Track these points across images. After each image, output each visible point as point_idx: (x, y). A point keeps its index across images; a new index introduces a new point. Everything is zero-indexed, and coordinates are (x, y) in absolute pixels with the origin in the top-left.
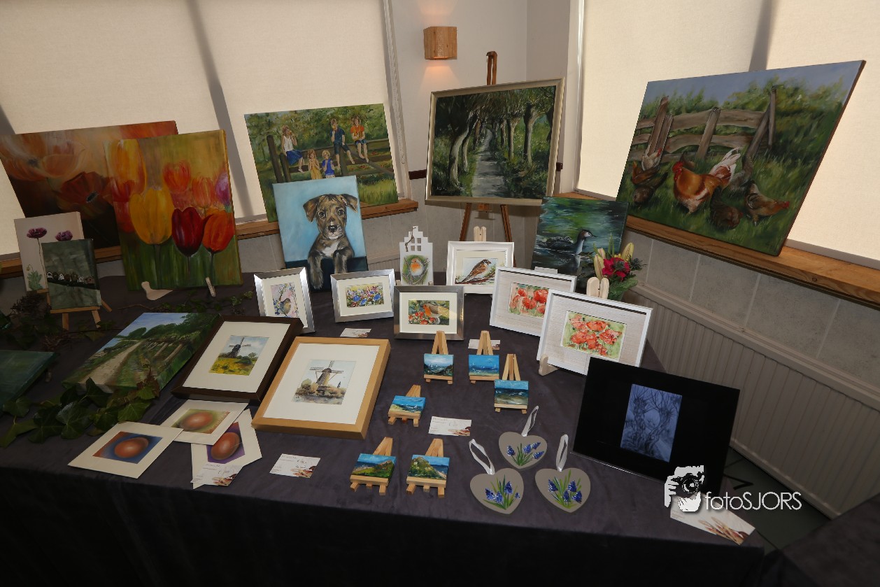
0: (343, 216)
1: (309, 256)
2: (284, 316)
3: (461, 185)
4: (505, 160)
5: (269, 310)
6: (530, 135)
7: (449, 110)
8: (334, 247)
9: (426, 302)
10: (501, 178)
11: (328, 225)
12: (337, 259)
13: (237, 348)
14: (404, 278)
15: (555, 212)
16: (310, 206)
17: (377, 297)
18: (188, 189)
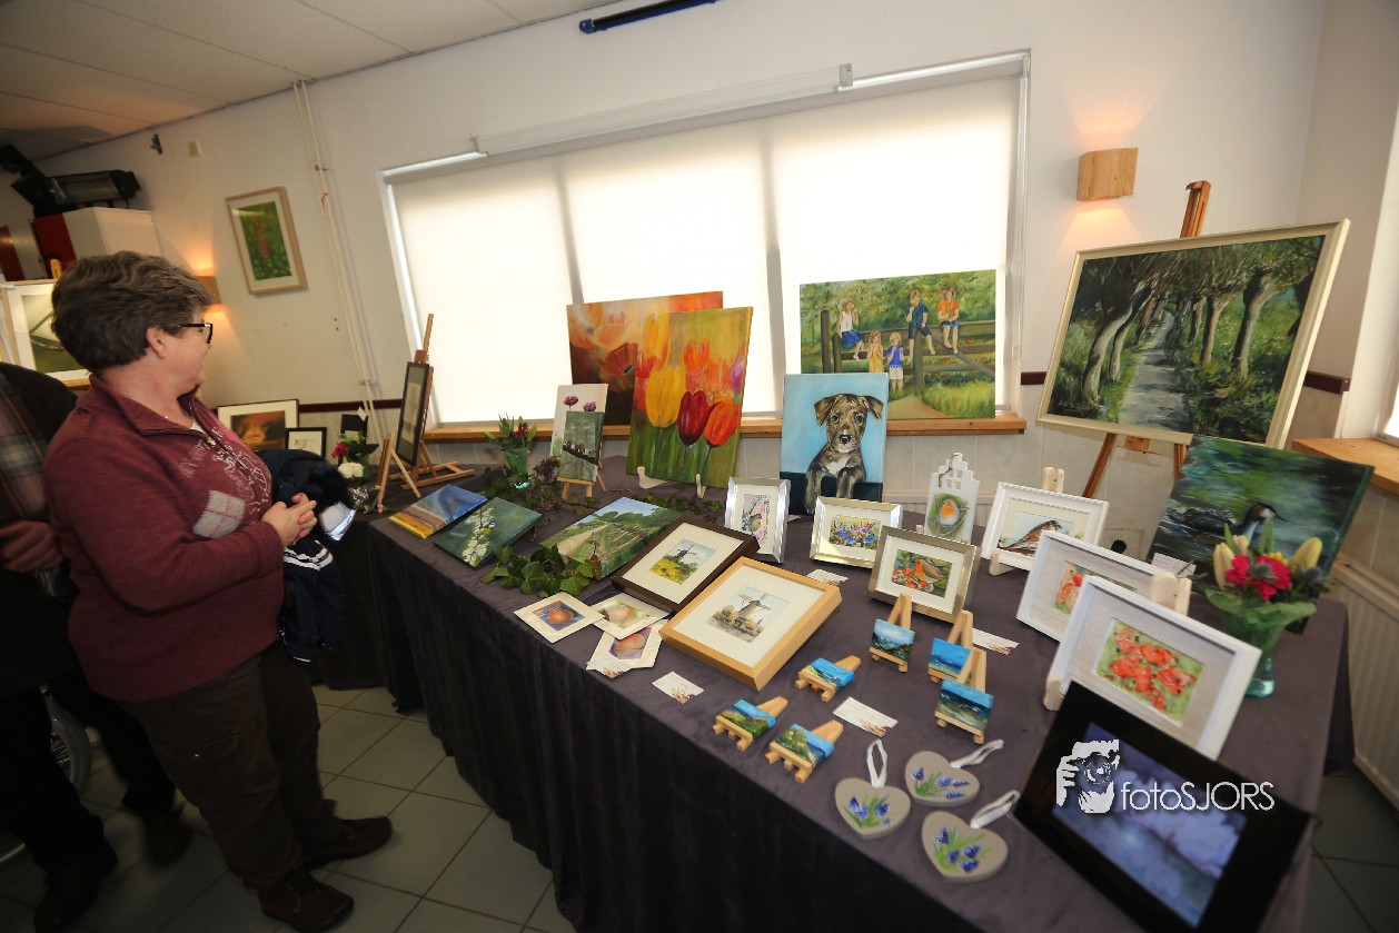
0: (861, 424)
1: (809, 470)
2: (750, 533)
3: (1102, 402)
4: (1193, 365)
5: (733, 520)
6: (1252, 325)
7: (1103, 280)
8: (842, 463)
9: (921, 557)
10: (1179, 397)
11: (840, 433)
12: (842, 480)
13: (683, 553)
14: (930, 525)
15: (1209, 464)
16: (822, 406)
17: (869, 539)
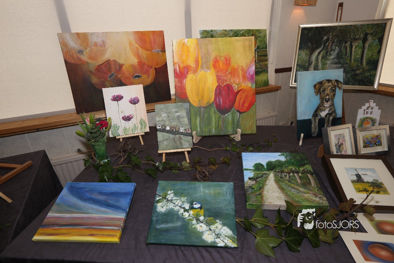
18: (228, 72)
